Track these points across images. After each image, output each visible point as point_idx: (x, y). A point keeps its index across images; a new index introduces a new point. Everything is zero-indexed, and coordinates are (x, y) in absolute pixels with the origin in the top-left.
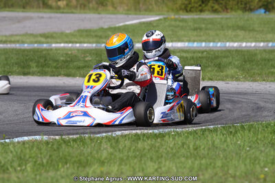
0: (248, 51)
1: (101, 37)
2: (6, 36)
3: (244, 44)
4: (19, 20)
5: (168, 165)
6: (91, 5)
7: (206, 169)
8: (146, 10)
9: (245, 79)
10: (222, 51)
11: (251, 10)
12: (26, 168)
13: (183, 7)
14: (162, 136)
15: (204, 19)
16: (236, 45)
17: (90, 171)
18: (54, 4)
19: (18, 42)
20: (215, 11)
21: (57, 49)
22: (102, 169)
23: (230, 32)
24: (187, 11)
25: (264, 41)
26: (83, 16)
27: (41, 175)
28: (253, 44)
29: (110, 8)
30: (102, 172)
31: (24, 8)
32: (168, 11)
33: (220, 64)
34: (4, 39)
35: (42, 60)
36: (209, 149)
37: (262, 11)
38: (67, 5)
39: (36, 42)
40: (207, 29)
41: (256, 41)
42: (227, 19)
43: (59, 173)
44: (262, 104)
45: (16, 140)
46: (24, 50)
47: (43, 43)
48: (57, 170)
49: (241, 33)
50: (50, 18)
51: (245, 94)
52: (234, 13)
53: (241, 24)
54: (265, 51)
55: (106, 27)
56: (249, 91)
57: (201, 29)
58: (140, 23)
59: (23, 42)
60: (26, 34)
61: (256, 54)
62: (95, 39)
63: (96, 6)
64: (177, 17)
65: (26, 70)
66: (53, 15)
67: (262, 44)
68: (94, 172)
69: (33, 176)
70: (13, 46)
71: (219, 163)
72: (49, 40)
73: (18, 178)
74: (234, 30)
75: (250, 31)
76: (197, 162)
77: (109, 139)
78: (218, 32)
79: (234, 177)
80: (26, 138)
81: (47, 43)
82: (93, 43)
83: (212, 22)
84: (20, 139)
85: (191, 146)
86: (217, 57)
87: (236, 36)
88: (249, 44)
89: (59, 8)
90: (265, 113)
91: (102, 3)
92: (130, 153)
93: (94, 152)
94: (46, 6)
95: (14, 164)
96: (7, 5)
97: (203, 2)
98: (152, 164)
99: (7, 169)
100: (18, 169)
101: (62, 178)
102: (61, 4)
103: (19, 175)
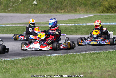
1: (76, 22)
4: (49, 17)
5: (103, 63)
6: (72, 11)
8: (90, 13)
13: (102, 11)
14: (99, 53)
15: (109, 15)
17: (78, 65)
18: (60, 11)
20: (112, 13)
21: (62, 26)
24: (103, 13)
27: (62, 66)
29: (78, 12)
30: (81, 65)
31: (51, 13)
33: (115, 30)
34: (45, 23)
36: (115, 57)
38: (64, 12)
40: (109, 19)
45: (52, 55)
48: (67, 65)
50: (59, 16)
55: (77, 18)
57: (108, 18)
58: (88, 17)
62: (74, 22)
63: (74, 12)
64: (100, 15)
66: (60, 15)
68: (79, 65)
69: (60, 67)
73: (55, 67)
76: (112, 62)
77: (82, 55)
78: (113, 20)
80: (55, 55)
82: (73, 24)
83: (111, 16)
84: (54, 55)
86: (114, 28)
89: (62, 13)
91: (75, 11)
92: (90, 59)
93: (78, 59)
94: (58, 12)
95: (53, 63)
96: (45, 12)
97: (108, 10)
98: (97, 62)
99: (51, 65)
100: (54, 64)
101: (69, 67)
102: (62, 11)
103: (55, 66)
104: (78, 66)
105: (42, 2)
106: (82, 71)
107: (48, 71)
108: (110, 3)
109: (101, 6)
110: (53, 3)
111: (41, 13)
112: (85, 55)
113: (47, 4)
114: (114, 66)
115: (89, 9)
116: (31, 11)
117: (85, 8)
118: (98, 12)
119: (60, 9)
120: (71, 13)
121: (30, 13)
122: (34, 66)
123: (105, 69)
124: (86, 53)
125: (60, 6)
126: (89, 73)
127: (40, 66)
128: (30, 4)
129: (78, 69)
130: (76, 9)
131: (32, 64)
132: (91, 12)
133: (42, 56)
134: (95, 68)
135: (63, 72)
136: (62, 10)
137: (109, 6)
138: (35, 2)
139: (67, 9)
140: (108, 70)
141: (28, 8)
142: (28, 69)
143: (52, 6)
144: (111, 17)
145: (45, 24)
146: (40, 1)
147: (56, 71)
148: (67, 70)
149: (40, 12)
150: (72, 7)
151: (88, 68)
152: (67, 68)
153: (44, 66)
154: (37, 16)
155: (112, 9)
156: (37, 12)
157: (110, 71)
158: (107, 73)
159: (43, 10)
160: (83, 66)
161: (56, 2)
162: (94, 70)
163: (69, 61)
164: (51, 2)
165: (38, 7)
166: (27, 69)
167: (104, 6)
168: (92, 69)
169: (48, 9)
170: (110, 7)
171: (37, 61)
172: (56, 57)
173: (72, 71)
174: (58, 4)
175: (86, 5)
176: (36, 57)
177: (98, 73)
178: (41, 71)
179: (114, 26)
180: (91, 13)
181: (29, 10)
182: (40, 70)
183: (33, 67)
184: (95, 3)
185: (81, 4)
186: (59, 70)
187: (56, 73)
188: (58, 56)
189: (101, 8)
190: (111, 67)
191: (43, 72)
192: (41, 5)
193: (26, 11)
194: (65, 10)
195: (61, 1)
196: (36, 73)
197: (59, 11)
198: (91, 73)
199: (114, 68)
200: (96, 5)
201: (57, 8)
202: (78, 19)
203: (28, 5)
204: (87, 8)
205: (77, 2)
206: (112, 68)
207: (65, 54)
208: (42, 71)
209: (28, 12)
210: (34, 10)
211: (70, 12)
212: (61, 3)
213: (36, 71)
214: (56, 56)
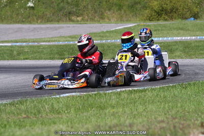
0: (186, 42)
1: (103, 37)
2: (49, 38)
3: (184, 38)
4: (56, 29)
5: (150, 107)
6: (96, 19)
7: (172, 108)
8: (127, 21)
9: (186, 57)
10: (172, 42)
11: (186, 19)
12: (70, 111)
13: (148, 18)
14: (145, 91)
15: (161, 25)
16: (179, 38)
17: (107, 111)
18: (75, 19)
19: (56, 41)
20: (166, 20)
22: (113, 110)
23: (175, 32)
24: (150, 20)
25: (194, 36)
26: (92, 25)
27: (80, 115)
28: (189, 38)
29: (107, 21)
30: (113, 112)
31: (58, 22)
32: (139, 21)
33: (171, 49)
34: (49, 39)
35: (71, 51)
36: (172, 97)
37: (193, 19)
38: (82, 19)
39: (66, 41)
40: (162, 30)
41: (190, 36)
42: (173, 24)
43: (89, 113)
44: (197, 71)
45: (62, 96)
46: (60, 46)
47: (70, 41)
48: (88, 112)
49: (182, 32)
50: (73, 27)
51: (187, 66)
52: (176, 21)
53: (181, 26)
54: (196, 41)
55: (105, 31)
56: (189, 64)
57: (159, 30)
58: (124, 28)
59: (59, 41)
60: (61, 37)
61: (191, 43)
62: (99, 38)
63: (99, 19)
64: (145, 24)
65: (62, 57)
66: (75, 25)
67: (194, 38)
68: (109, 112)
69: (75, 116)
70: (54, 43)
71: (179, 105)
72: (74, 39)
73: (67, 117)
74: (178, 30)
75: (186, 30)
76: (167, 105)
77: (115, 93)
78: (169, 32)
79: (189, 112)
80: (67, 95)
81: (73, 41)
82: (98, 40)
84: (64, 95)
85: (162, 96)
86: (169, 46)
87: (179, 33)
88: (186, 38)
89: (78, 21)
90: (200, 76)
91: (102, 18)
92: (128, 101)
93: (108, 101)
94: (71, 20)
95: (63, 109)
96: (49, 21)
97: (159, 15)
98: (141, 107)
99: (60, 112)
100: (66, 112)
101: (92, 116)
102: (79, 19)
103: (67, 115)
104: (107, 114)
105: (43, 3)
106: (115, 121)
107: (55, 123)
108: (163, 3)
109: (146, 9)
110: (62, 4)
111: (41, 22)
112: (119, 94)
113: (53, 7)
114: (170, 113)
115: (126, 15)
116: (24, 20)
117: (119, 12)
118: (142, 20)
119: (75, 15)
120: (95, 21)
121: (23, 22)
122: (29, 115)
123: (155, 118)
124: (121, 91)
125: (74, 10)
126: (126, 126)
127: (40, 115)
128: (21, 7)
129: (108, 118)
130: (102, 14)
131: (26, 111)
132: (129, 19)
133: (44, 98)
134: (137, 117)
135: (80, 124)
136: (78, 17)
137: (161, 9)
138: (30, 4)
139: (88, 16)
140: (160, 119)
141: (17, 15)
142: (20, 121)
143: (61, 10)
144: (164, 27)
145: (49, 41)
146: (39, 1)
147: (69, 123)
148: (88, 122)
149: (39, 21)
150: (96, 12)
151: (125, 117)
152: (88, 117)
153: (47, 115)
154: (35, 28)
155: (166, 14)
156: (34, 21)
157: (163, 121)
158: (158, 125)
159: (44, 17)
160: (117, 113)
161: (68, 3)
162: (136, 120)
163: (91, 106)
164: (59, 3)
165: (35, 12)
166: (18, 121)
167: (152, 8)
168: (132, 119)
169: (53, 15)
170: (163, 11)
171: (35, 106)
172: (69, 99)
173: (96, 123)
174: (72, 7)
175: (120, 7)
176: (33, 98)
177: (142, 124)
178: (42, 124)
179: (170, 42)
180: (130, 21)
181: (20, 17)
182: (40, 123)
183: (28, 117)
184: (136, 3)
185: (112, 6)
186: (75, 121)
187: (68, 126)
188: (73, 96)
189: (147, 12)
190: (165, 114)
191: (46, 125)
192: (41, 8)
193: (14, 19)
194: (84, 17)
195: (76, 2)
196: (33, 127)
197: (73, 18)
198: (131, 125)
199: (170, 117)
200: (139, 6)
201: (70, 13)
202: (107, 32)
203: (17, 9)
204: (123, 12)
205: (104, 3)
206: (168, 116)
207: (85, 93)
208: (45, 123)
209: (18, 20)
210: (29, 17)
211: (92, 20)
212: (77, 5)
213: (34, 123)
214: (68, 97)
